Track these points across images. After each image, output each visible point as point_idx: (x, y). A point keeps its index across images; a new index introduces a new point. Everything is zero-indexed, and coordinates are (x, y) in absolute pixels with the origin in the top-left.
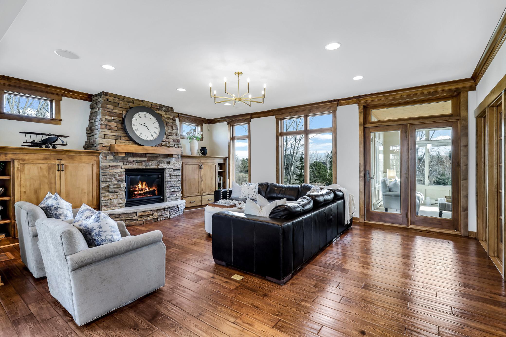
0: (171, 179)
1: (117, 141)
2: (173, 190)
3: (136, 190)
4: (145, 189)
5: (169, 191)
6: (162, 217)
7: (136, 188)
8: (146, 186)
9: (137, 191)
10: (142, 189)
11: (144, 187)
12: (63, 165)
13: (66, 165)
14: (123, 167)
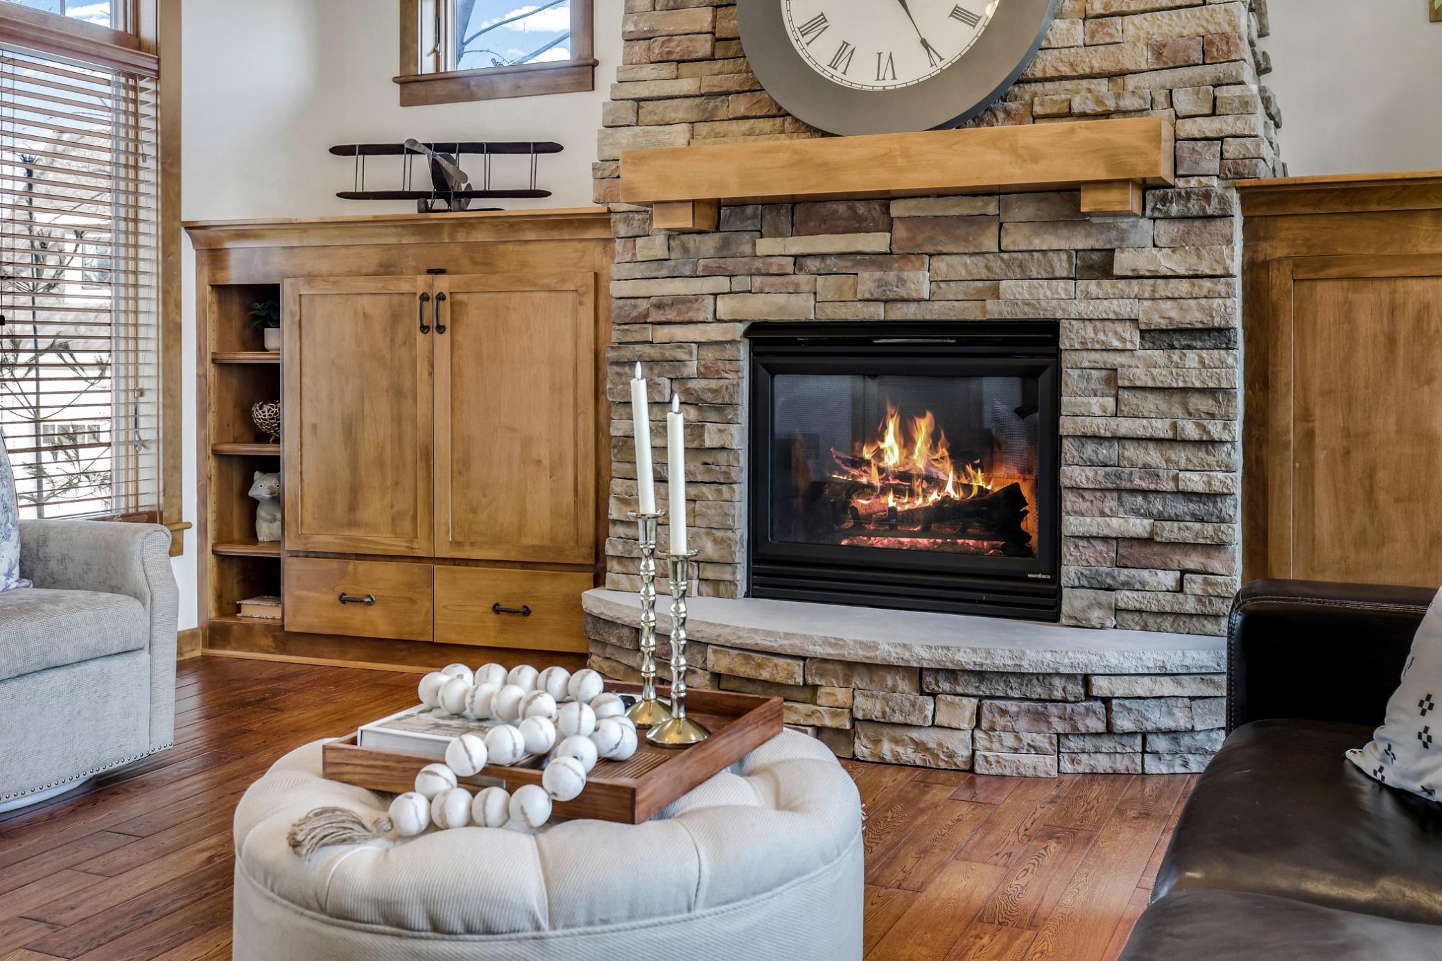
0: (1113, 422)
1: (703, 128)
2: (1139, 526)
3: (864, 480)
4: (934, 482)
5: (1094, 531)
6: (896, 741)
7: (859, 463)
8: (934, 448)
9: (870, 486)
10: (906, 476)
11: (920, 459)
12: (441, 297)
13: (459, 297)
14: (725, 306)
